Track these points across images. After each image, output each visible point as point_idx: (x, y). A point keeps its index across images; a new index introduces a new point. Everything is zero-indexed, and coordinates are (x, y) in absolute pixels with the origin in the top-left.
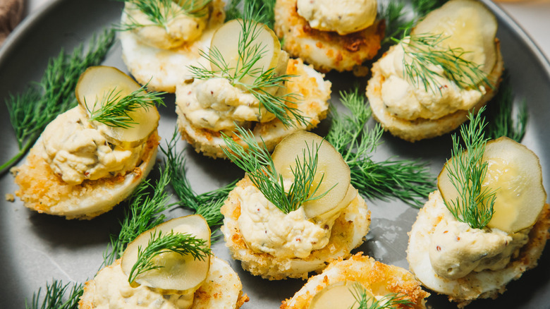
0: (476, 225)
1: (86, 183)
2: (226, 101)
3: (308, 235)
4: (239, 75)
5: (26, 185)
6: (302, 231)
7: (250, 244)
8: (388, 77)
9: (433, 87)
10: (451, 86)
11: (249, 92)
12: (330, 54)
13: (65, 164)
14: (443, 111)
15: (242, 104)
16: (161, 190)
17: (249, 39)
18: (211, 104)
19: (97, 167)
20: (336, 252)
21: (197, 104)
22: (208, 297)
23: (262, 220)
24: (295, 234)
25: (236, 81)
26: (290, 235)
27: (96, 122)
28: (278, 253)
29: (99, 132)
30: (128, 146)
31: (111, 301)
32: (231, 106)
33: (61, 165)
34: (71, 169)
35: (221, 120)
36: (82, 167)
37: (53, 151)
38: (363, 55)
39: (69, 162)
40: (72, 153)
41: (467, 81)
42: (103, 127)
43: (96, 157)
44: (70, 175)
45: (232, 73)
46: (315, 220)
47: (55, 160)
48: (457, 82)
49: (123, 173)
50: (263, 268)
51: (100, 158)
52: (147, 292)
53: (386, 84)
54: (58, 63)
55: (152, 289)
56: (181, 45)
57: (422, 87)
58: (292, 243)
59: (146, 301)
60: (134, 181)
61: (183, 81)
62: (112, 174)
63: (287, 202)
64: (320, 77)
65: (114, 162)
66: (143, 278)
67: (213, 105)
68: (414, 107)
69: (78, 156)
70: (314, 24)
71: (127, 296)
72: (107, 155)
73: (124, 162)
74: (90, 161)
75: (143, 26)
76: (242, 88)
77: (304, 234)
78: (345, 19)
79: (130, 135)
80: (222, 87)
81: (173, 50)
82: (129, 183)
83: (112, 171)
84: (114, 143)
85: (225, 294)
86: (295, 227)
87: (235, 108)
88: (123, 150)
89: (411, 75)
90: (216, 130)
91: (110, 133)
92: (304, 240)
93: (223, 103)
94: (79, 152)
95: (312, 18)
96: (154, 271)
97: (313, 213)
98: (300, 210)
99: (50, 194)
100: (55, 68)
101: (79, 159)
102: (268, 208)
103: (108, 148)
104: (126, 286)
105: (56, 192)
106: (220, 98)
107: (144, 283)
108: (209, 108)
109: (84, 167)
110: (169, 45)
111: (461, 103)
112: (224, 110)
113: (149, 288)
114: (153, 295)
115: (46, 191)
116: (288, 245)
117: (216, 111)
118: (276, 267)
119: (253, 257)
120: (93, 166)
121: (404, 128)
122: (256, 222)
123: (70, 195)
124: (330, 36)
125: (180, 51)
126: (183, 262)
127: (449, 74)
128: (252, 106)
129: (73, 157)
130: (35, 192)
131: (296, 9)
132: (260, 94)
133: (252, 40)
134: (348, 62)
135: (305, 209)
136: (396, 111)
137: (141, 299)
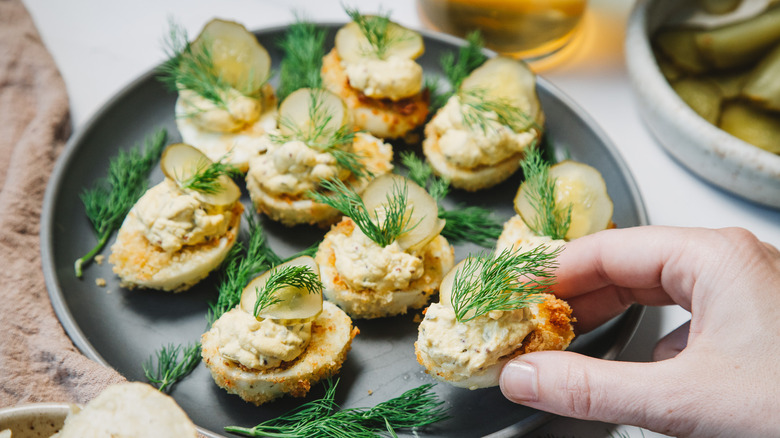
0: (555, 237)
1: (186, 248)
2: (305, 161)
3: (405, 266)
4: (313, 137)
5: (124, 260)
6: (400, 261)
7: (352, 281)
8: (444, 133)
9: (491, 132)
10: (507, 130)
11: (324, 152)
12: (386, 119)
13: (165, 231)
14: (501, 155)
15: (319, 163)
16: (255, 251)
17: (318, 104)
18: (289, 167)
19: (195, 231)
20: (431, 282)
21: (275, 171)
22: (324, 331)
23: (360, 257)
24: (394, 266)
25: (311, 143)
26: (390, 267)
27: (188, 190)
28: (380, 286)
29: (193, 198)
30: (220, 209)
31: (240, 336)
32: (308, 167)
33: (160, 233)
34: (171, 236)
35: (299, 182)
36: (181, 232)
37: (152, 220)
38: (415, 119)
39: (168, 228)
40: (171, 219)
41: (520, 125)
42: (196, 194)
43: (192, 220)
44: (170, 241)
45: (306, 136)
46: (409, 251)
47: (153, 229)
48: (511, 127)
49: (218, 237)
50: (366, 305)
51: (197, 222)
52: (272, 325)
53: (443, 140)
54: (121, 159)
55: (276, 322)
56: (243, 126)
57: (481, 132)
58: (393, 274)
59: (272, 332)
60: (228, 245)
61: (256, 152)
62: (207, 238)
63: (382, 237)
64: (380, 142)
65: (210, 225)
66: (266, 313)
67: (292, 168)
68: (475, 153)
69: (177, 221)
70: (369, 92)
71: (255, 329)
72: (202, 219)
73: (218, 225)
74: (188, 225)
75: (205, 111)
76: (316, 148)
77: (403, 264)
78: (399, 84)
79: (220, 201)
80: (299, 150)
81: (236, 132)
82: (224, 245)
83: (206, 234)
84: (208, 207)
85: (338, 328)
86: (393, 258)
87: (312, 168)
88: (215, 214)
89: (470, 125)
90: (294, 194)
91: (202, 198)
92: (403, 269)
93: (301, 164)
94: (177, 217)
95: (366, 86)
96: (274, 306)
97: (407, 245)
98: (394, 245)
99: (151, 263)
100: (120, 165)
101: (178, 224)
102: (365, 246)
103: (202, 212)
104: (253, 321)
105: (157, 260)
106: (298, 160)
107: (268, 317)
108: (286, 172)
109: (183, 232)
110: (233, 126)
111: (517, 145)
112: (302, 171)
113: (274, 321)
114: (278, 327)
115: (147, 260)
116: (389, 276)
117: (294, 174)
118: (378, 302)
119: (355, 296)
120: (190, 230)
121: (466, 176)
122: (354, 260)
123: (170, 262)
124: (384, 103)
125: (243, 132)
126: (299, 296)
127: (502, 120)
128: (328, 164)
129: (172, 223)
130: (137, 263)
131: (348, 82)
132: (335, 152)
133: (322, 103)
134: (403, 128)
135: (399, 242)
136: (459, 160)
137: (268, 331)
